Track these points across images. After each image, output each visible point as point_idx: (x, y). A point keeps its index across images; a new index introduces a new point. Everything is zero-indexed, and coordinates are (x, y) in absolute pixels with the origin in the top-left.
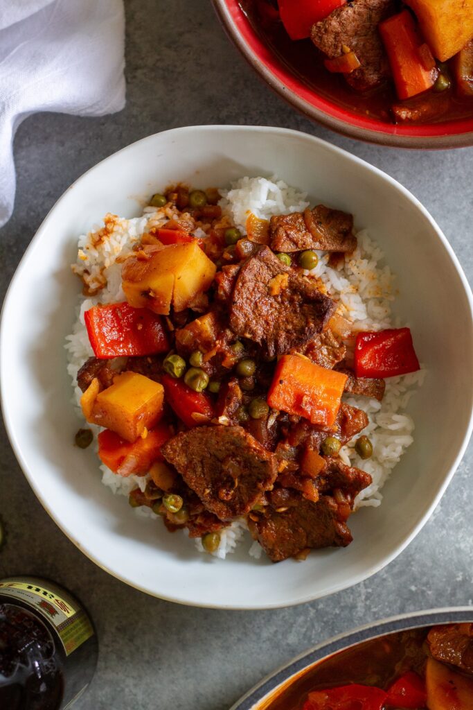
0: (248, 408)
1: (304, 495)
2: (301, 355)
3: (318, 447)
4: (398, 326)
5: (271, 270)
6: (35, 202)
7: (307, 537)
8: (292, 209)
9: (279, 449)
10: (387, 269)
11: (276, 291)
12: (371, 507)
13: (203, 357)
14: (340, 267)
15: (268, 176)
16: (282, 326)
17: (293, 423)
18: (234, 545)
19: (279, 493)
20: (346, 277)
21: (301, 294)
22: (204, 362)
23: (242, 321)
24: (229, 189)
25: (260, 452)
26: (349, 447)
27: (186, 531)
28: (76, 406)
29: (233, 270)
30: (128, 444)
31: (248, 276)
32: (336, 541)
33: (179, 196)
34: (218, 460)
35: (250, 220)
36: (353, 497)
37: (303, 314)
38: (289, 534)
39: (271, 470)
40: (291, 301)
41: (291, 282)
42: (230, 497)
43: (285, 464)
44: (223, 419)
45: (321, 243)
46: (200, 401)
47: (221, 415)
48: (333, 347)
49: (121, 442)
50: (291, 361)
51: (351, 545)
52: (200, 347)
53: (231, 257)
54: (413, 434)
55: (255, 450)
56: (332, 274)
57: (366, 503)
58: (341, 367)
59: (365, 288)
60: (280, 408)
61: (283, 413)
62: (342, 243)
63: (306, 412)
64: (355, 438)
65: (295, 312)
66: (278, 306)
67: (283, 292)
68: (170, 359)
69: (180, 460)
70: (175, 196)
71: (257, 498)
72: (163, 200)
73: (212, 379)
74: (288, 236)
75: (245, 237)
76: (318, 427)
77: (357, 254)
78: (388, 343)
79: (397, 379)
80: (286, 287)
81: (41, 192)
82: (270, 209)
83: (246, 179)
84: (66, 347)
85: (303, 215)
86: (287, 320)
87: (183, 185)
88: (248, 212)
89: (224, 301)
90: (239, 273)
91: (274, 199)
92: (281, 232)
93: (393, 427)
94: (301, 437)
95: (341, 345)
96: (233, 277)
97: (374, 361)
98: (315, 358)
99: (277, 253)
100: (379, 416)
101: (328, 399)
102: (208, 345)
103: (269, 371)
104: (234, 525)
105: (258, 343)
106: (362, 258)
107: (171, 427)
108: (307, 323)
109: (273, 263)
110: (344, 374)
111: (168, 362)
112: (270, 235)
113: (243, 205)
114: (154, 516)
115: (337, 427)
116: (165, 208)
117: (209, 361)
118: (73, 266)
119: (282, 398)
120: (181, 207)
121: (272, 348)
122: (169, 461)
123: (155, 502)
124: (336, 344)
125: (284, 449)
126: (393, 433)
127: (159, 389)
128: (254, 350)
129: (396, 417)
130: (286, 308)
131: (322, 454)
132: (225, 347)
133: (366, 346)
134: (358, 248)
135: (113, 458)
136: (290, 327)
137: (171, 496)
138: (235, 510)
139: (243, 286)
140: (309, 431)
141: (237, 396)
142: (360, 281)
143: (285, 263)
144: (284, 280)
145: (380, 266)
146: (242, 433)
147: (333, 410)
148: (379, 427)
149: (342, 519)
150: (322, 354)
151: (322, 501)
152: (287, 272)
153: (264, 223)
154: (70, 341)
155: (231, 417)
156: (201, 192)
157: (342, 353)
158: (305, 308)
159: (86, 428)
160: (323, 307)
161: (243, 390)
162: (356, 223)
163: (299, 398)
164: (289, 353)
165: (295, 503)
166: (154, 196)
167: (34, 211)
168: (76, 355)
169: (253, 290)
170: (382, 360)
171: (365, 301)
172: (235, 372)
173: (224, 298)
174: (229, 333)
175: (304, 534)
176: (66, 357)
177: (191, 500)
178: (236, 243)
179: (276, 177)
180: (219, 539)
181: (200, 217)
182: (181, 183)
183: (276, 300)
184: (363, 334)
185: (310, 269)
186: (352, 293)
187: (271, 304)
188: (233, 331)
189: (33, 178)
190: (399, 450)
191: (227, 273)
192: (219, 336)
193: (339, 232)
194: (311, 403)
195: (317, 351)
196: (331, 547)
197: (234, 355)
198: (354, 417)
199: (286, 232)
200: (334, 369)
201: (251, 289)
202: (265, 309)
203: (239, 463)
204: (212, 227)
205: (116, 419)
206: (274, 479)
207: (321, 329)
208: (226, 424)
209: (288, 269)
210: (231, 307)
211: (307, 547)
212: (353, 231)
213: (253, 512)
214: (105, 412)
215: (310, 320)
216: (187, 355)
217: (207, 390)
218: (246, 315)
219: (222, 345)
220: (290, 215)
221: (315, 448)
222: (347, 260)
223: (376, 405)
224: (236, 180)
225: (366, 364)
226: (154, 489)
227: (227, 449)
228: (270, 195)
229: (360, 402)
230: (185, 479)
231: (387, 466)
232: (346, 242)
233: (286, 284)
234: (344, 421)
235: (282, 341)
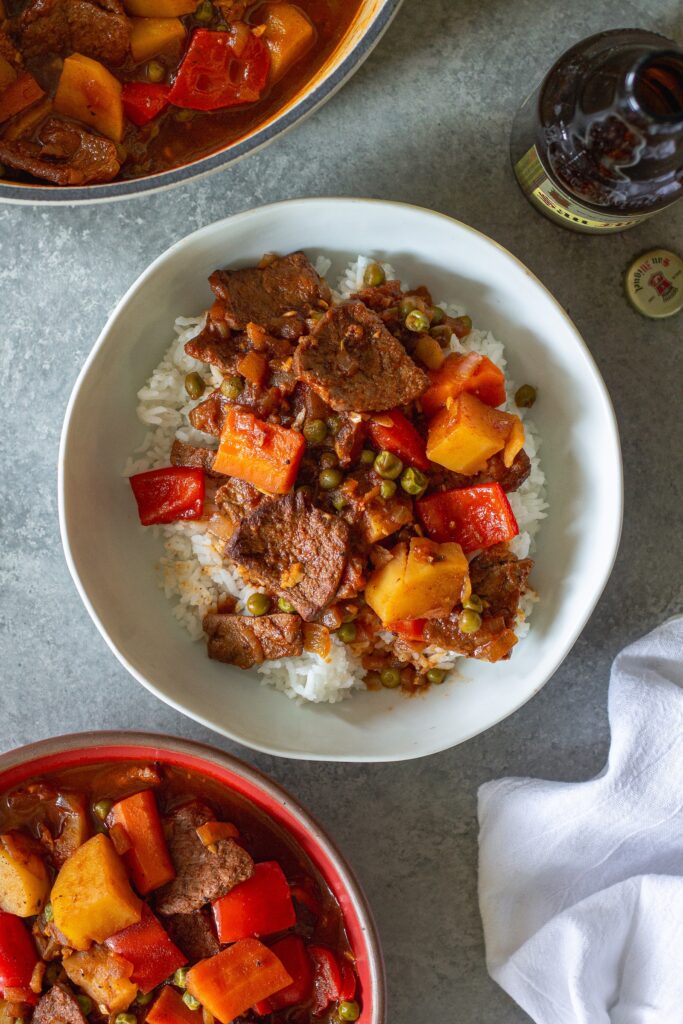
0: (327, 432)
1: (264, 330)
2: (267, 494)
3: (247, 387)
4: (156, 528)
5: (301, 592)
6: (587, 677)
7: (261, 282)
8: (278, 664)
9: (292, 385)
10: (168, 595)
11: (295, 568)
12: (187, 316)
13: (380, 492)
14: (223, 597)
15: (307, 703)
16: (287, 526)
17: (276, 415)
18: (348, 272)
19: (293, 333)
20: (216, 585)
21: (266, 564)
22: (379, 486)
23: (334, 533)
24: (352, 690)
25: (314, 381)
26: (212, 386)
27: (404, 288)
28: (534, 434)
29: (344, 593)
30: (470, 391)
31: (327, 586)
32: (228, 278)
33: (412, 681)
34: (363, 372)
35: (327, 651)
36: (207, 329)
37: (263, 540)
38: (283, 285)
39: (300, 360)
40: (277, 556)
41: (278, 578)
42: (350, 328)
43: (286, 367)
44: (356, 419)
45: (244, 624)
46: (385, 440)
47: (359, 424)
48: (230, 503)
49: (478, 392)
50: (277, 487)
51: (210, 272)
52: (383, 503)
53: (348, 608)
54: (139, 401)
55: (319, 384)
56: (231, 588)
57: (192, 321)
58: (222, 479)
59: (193, 572)
60: (289, 432)
61: (287, 426)
62: (219, 625)
63: (259, 427)
64: (205, 397)
65: (273, 544)
66: (293, 550)
67: (287, 567)
68: (419, 490)
69: (407, 372)
70: (417, 681)
71: (317, 327)
72: (431, 676)
73: (370, 466)
74: (282, 633)
75: (332, 631)
76: (247, 409)
77: (203, 612)
78: (166, 508)
79: (157, 466)
80: (283, 572)
81: (580, 689)
82: (304, 665)
83: (332, 700)
84: (547, 505)
85: (264, 657)
86: (282, 535)
87: (407, 694)
88: (329, 661)
89: (355, 557)
90: (337, 589)
91: (298, 675)
92: (288, 636)
93: (161, 410)
94: (267, 398)
95: (220, 505)
96: (345, 584)
97: (181, 486)
98: (251, 491)
99: (295, 613)
100: (178, 422)
101: (235, 442)
102: (374, 505)
103: (303, 474)
104: (347, 295)
105: (316, 507)
106: (196, 607)
107: (420, 410)
108: (258, 530)
109: (298, 600)
110: (217, 471)
111: (421, 485)
112: (303, 633)
113: (335, 670)
114: (443, 306)
115: (225, 409)
116: (428, 667)
117: (374, 486)
118: (537, 600)
119: (288, 443)
120: (409, 668)
121: (300, 501)
122: (421, 370)
123: (441, 322)
124: (226, 506)
125: (286, 384)
126: (162, 403)
127: (430, 455)
128: (320, 500)
129: (158, 421)
130: (283, 548)
131: (243, 379)
132: (354, 502)
133: (191, 505)
134: (201, 618)
135: (488, 373)
136: (279, 526)
137: (419, 329)
138: (345, 314)
139: (333, 574)
140: (257, 405)
141: (341, 446)
142: (199, 580)
143: (285, 600)
144: (287, 580)
145: (177, 598)
146: (333, 403)
147: (228, 430)
148: (178, 410)
149: (221, 303)
150: (243, 495)
151: (242, 323)
152: (283, 590)
153: (310, 647)
154: (542, 511)
155: (348, 421)
156: (387, 687)
157: (219, 496)
158: (261, 549)
159: (525, 410)
160: (239, 548)
161: (334, 453)
162: (204, 648)
163: (268, 443)
164: (280, 495)
165: (275, 321)
166: (443, 682)
167: (588, 666)
168: (535, 495)
169: (321, 569)
170: (172, 488)
171: (194, 557)
172: (343, 473)
173: (355, 560)
174: (350, 519)
175: (265, 285)
176: (546, 492)
177: (395, 325)
178: (343, 625)
179: (298, 703)
180: (365, 279)
181: (388, 656)
182: (411, 696)
183: (295, 557)
184: (197, 518)
185: (257, 594)
186: (209, 566)
187: (300, 553)
188: (345, 521)
189: (588, 705)
190: (153, 384)
191: (351, 589)
192: (361, 515)
193: (223, 637)
194: (254, 437)
195: (249, 498)
196: (235, 270)
197: (344, 493)
198: (206, 422)
199: (284, 637)
200: (229, 477)
201: (324, 571)
202: (308, 546)
203: (339, 369)
204: (372, 644)
205: (482, 419)
206: (298, 349)
207: (242, 523)
208: (353, 414)
209: (281, 594)
210: (346, 549)
211: (262, 269)
212: (207, 639)
213: (324, 310)
214: (496, 428)
215: (255, 534)
216: (399, 494)
217: (377, 452)
218: (329, 540)
219: (358, 506)
220: (280, 657)
221: (250, 385)
222: (215, 605)
223: (182, 436)
224: (344, 699)
225: (190, 483)
226: (440, 338)
227: (351, 384)
228: (303, 681)
229: (200, 439)
230: (403, 349)
231: (168, 365)
232: (215, 625)
233: (284, 576)
234: (217, 418)
235: (287, 510)
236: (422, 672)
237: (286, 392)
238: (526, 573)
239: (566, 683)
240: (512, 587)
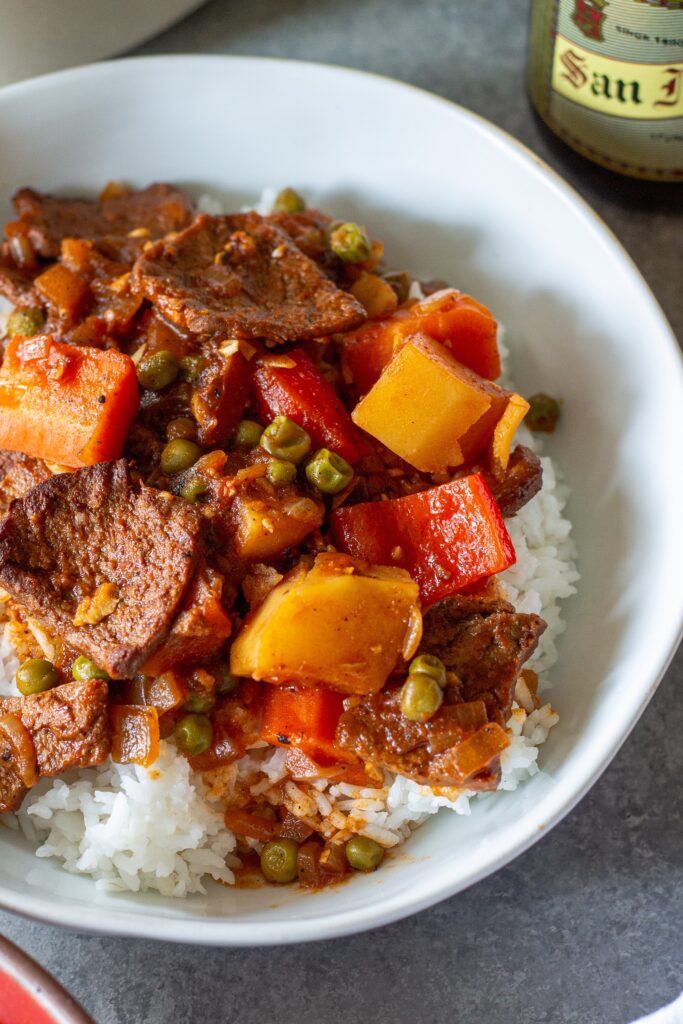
0: (179, 375)
3: (50, 320)
5: (109, 631)
7: (99, 210)
9: (130, 311)
11: (102, 590)
13: (265, 472)
16: (94, 519)
21: (50, 588)
22: (264, 464)
23: (176, 523)
25: (161, 291)
30: (436, 337)
31: (156, 611)
33: (318, 863)
34: (250, 295)
35: (152, 755)
37: (49, 545)
39: (142, 270)
40: (74, 576)
41: (72, 613)
43: (118, 285)
44: (230, 348)
45: (7, 712)
52: (270, 490)
53: (196, 676)
55: (170, 296)
63: (58, 350)
65: (68, 555)
66: (103, 565)
67: (90, 591)
69: (327, 297)
70: (326, 863)
72: (354, 853)
73: (252, 443)
74: (70, 710)
75: (163, 720)
80: (81, 600)
81: (639, 934)
85: (38, 772)
86: (85, 537)
88: (156, 775)
89: (212, 567)
90: (173, 617)
96: (188, 608)
99: (97, 673)
101: (16, 384)
102: (253, 490)
105: (146, 484)
108: (41, 521)
109: (104, 644)
113: (168, 799)
116: (348, 831)
117: (255, 464)
119: (104, 371)
120: (313, 835)
121: (119, 472)
122: (351, 297)
125: (117, 312)
130: (86, 561)
131: (45, 309)
132: (216, 484)
136: (79, 518)
138: (230, 224)
139: (167, 592)
141: (201, 399)
144: (86, 610)
149: (26, 220)
151: (56, 242)
152: (77, 632)
155: (215, 355)
158: (45, 559)
159: (541, 438)
160: (4, 549)
161: (190, 415)
163: (70, 374)
164: (84, 468)
167: (655, 895)
169: (148, 586)
173: (210, 570)
181: (276, 814)
182: (316, 895)
183: (106, 576)
187: (115, 567)
189: (656, 964)
192: (227, 504)
194: (49, 367)
197: (200, 471)
199: (73, 719)
201: (153, 588)
202: (129, 553)
203: (207, 284)
206: (142, 258)
208: (225, 343)
210: (195, 547)
215: (35, 529)
216: (300, 483)
217: (267, 424)
218: (167, 535)
219: (224, 488)
221: (56, 317)
227: (227, 303)
230: (323, 273)
233: (81, 608)
235: (96, 485)
236: (336, 842)
237: (117, 324)
238: (530, 636)
239: (617, 924)
240: (502, 656)
